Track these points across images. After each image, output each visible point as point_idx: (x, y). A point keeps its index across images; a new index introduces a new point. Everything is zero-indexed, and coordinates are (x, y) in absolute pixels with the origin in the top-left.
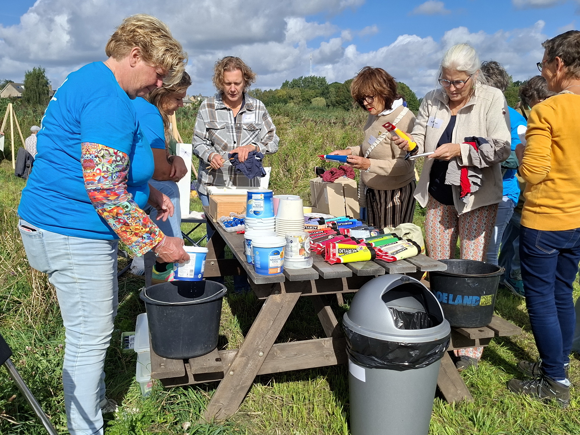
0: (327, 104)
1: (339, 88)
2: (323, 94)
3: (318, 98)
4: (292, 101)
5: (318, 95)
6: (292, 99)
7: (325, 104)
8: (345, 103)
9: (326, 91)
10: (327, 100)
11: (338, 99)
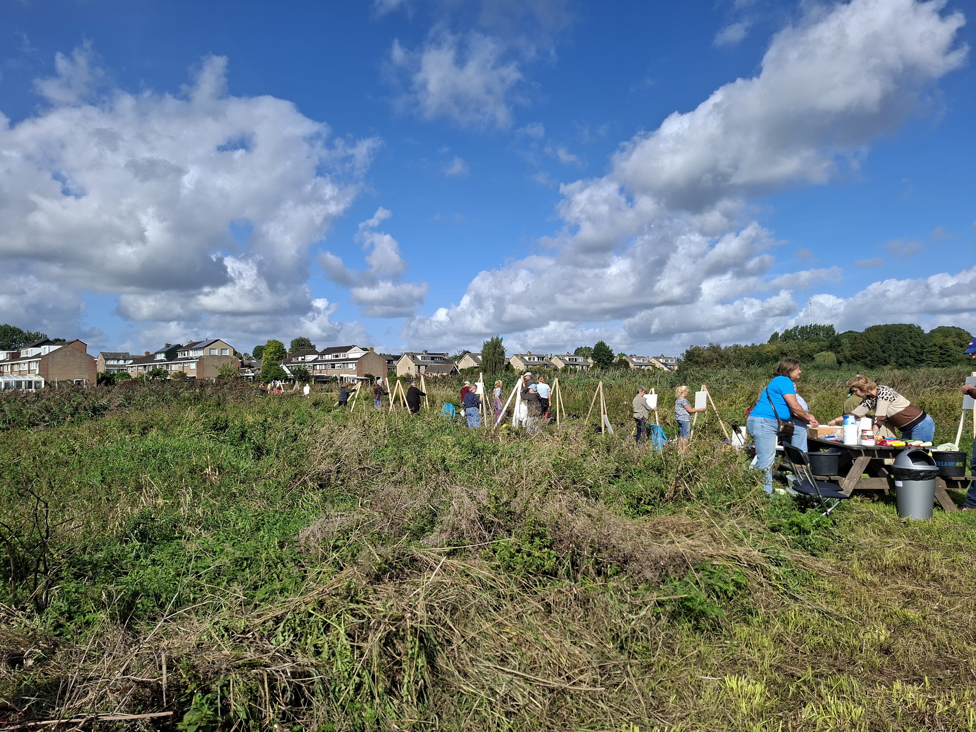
0: (838, 359)
1: (856, 338)
2: (830, 348)
3: (823, 353)
5: (824, 349)
6: (785, 354)
7: (835, 360)
8: (866, 358)
9: (836, 343)
10: (837, 355)
11: (855, 352)
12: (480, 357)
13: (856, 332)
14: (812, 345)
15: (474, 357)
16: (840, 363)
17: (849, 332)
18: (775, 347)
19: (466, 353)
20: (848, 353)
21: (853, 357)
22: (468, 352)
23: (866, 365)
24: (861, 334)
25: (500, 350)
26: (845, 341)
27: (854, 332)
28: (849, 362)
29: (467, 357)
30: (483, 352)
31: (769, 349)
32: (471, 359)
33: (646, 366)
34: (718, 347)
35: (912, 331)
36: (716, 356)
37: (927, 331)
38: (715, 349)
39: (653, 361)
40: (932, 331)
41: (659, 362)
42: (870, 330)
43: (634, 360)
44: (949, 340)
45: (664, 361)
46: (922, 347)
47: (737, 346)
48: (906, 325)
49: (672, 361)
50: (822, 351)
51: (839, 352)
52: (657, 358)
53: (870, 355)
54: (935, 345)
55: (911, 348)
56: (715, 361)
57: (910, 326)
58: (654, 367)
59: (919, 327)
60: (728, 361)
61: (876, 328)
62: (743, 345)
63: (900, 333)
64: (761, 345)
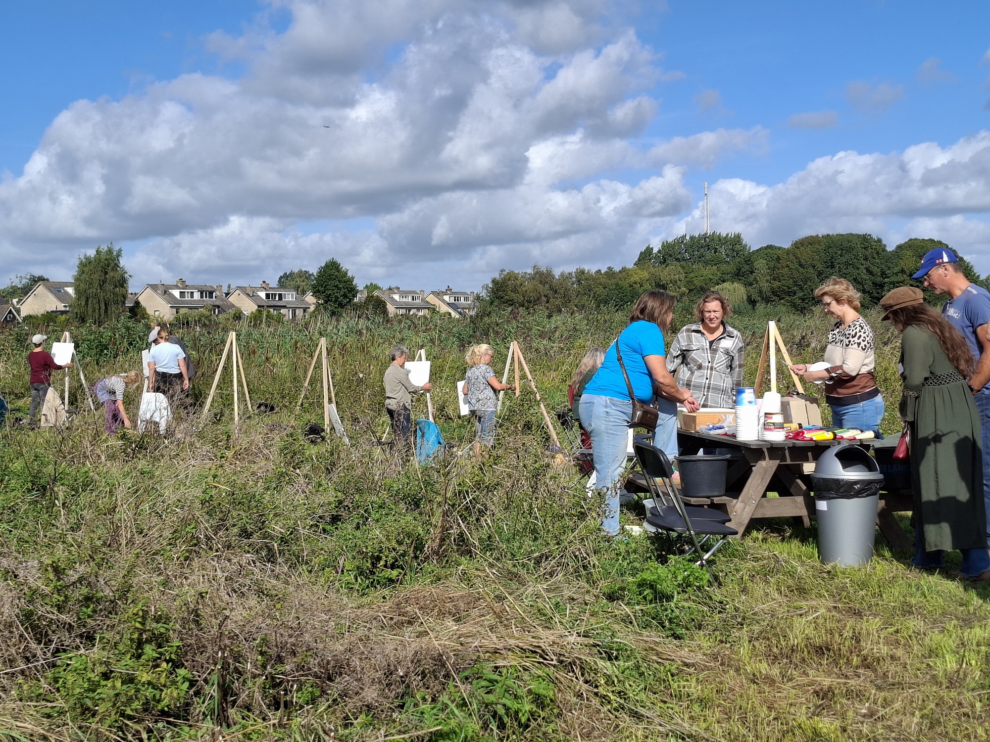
0: (749, 298)
1: (778, 259)
2: (737, 275)
3: (726, 285)
5: (727, 277)
7: (745, 297)
8: (795, 293)
9: (747, 267)
10: (749, 288)
11: (776, 284)
12: (70, 290)
13: (780, 248)
14: (708, 272)
15: (57, 289)
16: (752, 302)
17: (770, 247)
18: (645, 275)
19: (37, 280)
20: (765, 286)
21: (774, 293)
22: (41, 279)
23: (794, 306)
24: (788, 252)
25: (117, 276)
26: (761, 264)
27: (776, 248)
28: (767, 300)
29: (40, 289)
30: (77, 279)
31: (636, 278)
32: (51, 296)
33: (418, 309)
34: (549, 274)
35: (868, 246)
36: (544, 289)
37: (890, 248)
38: (543, 277)
39: (432, 299)
40: (900, 247)
41: (444, 301)
42: (800, 244)
43: (396, 297)
45: (452, 300)
46: (883, 274)
47: (583, 272)
48: (859, 236)
49: (466, 299)
50: (724, 281)
51: (751, 284)
52: (438, 294)
53: (801, 289)
54: (903, 271)
55: (865, 276)
56: (544, 299)
57: (865, 239)
58: (433, 310)
59: (879, 241)
60: (567, 299)
61: (811, 242)
62: (593, 271)
63: (850, 249)
64: (624, 270)
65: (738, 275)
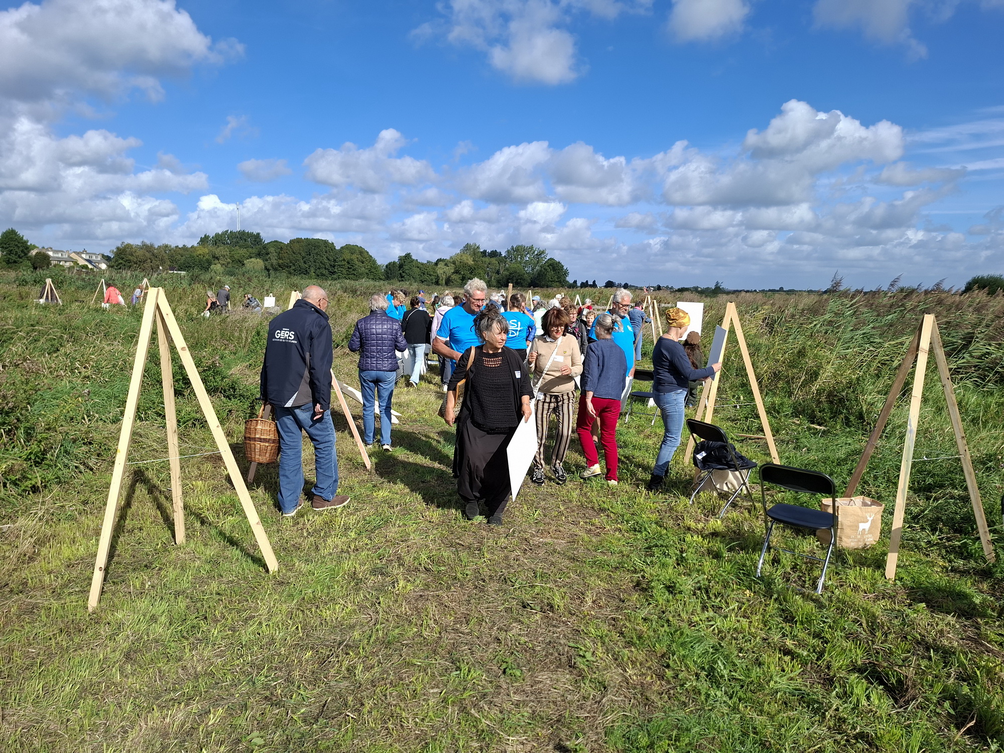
0: (266, 267)
1: (281, 248)
3: (253, 260)
4: (216, 261)
5: (252, 255)
6: (218, 259)
7: (263, 267)
8: (290, 267)
9: (264, 251)
10: (266, 262)
11: (281, 261)
13: (282, 243)
14: (242, 251)
16: (268, 270)
17: (276, 241)
18: (206, 251)
20: (275, 262)
21: (280, 266)
23: (290, 273)
24: (286, 245)
26: (272, 250)
27: (280, 242)
28: (276, 270)
31: (200, 252)
33: (66, 262)
34: (152, 246)
35: (326, 245)
37: (338, 248)
38: (148, 248)
40: (342, 248)
41: (82, 258)
42: (293, 242)
43: (51, 253)
44: (354, 257)
45: (87, 257)
46: (335, 261)
47: (167, 246)
49: (96, 257)
50: (251, 257)
51: (267, 260)
52: (78, 253)
53: (294, 265)
54: (344, 260)
55: (326, 261)
56: (149, 261)
58: (76, 263)
59: (333, 243)
60: (163, 262)
61: (298, 241)
62: (174, 245)
63: (319, 247)
64: (192, 247)
65: (259, 255)
